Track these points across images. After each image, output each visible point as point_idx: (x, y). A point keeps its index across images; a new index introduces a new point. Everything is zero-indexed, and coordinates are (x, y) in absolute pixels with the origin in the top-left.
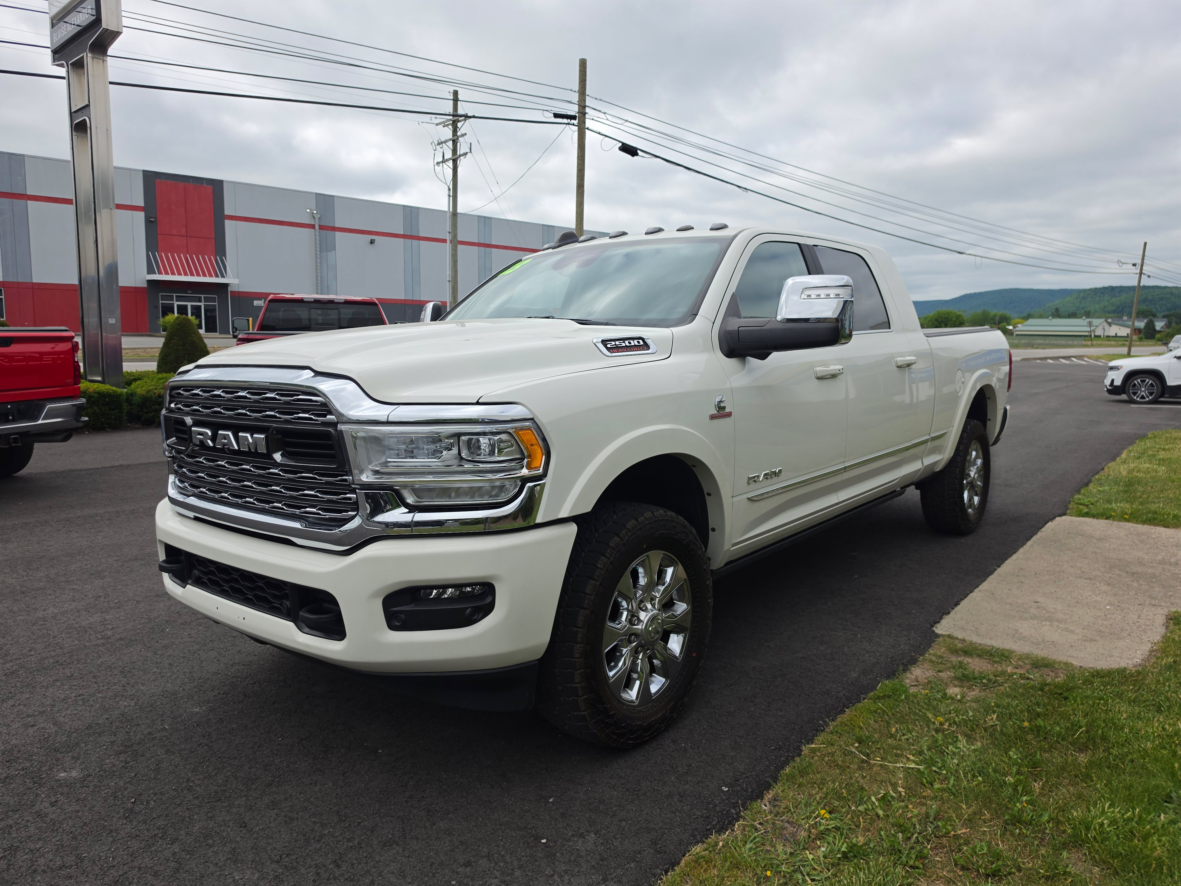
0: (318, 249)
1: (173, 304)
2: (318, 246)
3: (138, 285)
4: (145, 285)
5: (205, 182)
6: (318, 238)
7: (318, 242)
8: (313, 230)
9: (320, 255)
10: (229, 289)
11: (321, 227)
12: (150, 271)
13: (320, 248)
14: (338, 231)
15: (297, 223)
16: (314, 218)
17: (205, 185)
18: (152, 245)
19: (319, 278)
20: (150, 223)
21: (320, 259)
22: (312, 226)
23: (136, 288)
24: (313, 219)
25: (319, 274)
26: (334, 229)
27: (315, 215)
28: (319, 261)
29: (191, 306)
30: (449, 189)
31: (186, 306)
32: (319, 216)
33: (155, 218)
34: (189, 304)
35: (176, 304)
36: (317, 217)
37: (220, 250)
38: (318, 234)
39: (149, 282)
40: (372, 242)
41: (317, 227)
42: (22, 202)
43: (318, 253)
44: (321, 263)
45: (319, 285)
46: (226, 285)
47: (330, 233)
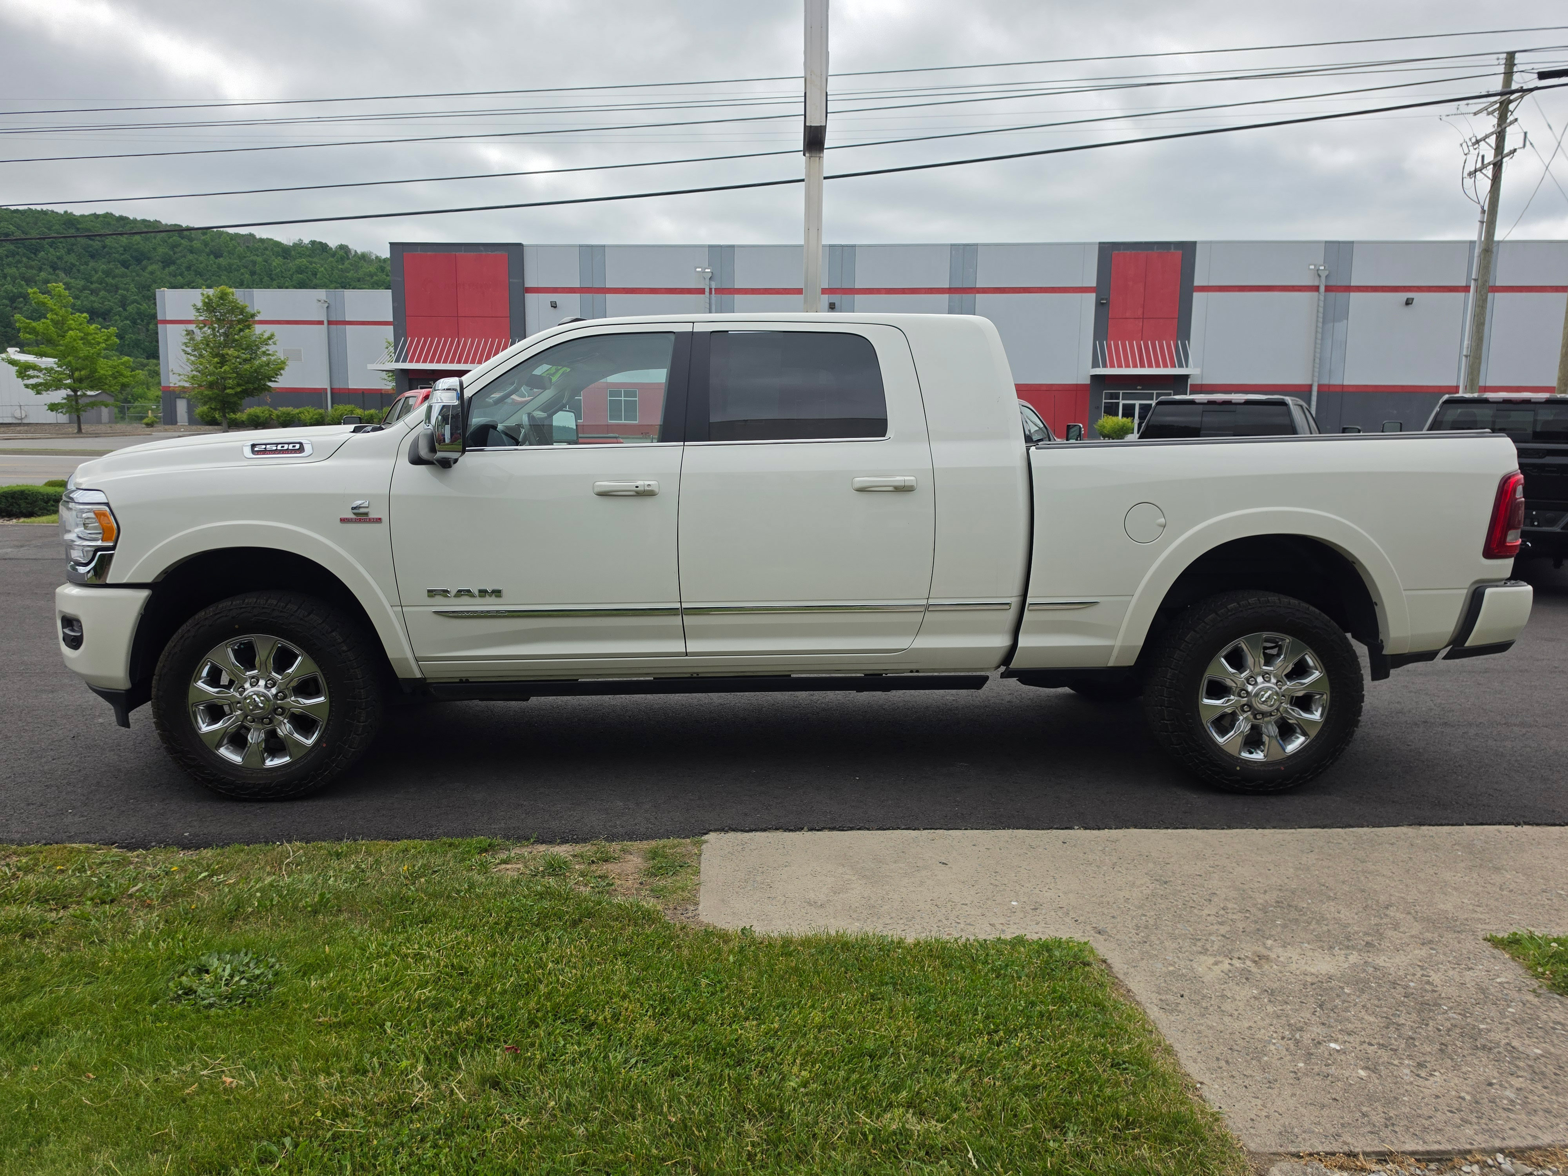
0: (1321, 320)
1: (1118, 403)
2: (1321, 315)
3: (1079, 383)
4: (1088, 381)
5: (1172, 247)
6: (1322, 304)
7: (1321, 310)
8: (1316, 294)
9: (1323, 328)
10: (1190, 382)
11: (1328, 289)
12: (1095, 365)
13: (1324, 318)
14: (1354, 291)
15: (1293, 286)
16: (1319, 276)
17: (1172, 250)
18: (1101, 332)
19: (1317, 361)
20: (1100, 305)
21: (1322, 333)
22: (1316, 289)
23: (1077, 385)
24: (1317, 278)
25: (1318, 355)
26: (1349, 289)
27: (1320, 272)
28: (1319, 336)
29: (1140, 405)
30: (1483, 212)
31: (1134, 405)
32: (1327, 273)
33: (1106, 299)
34: (1137, 403)
35: (1122, 402)
36: (1324, 275)
37: (1183, 332)
38: (1322, 298)
39: (1094, 378)
40: (1409, 302)
41: (1322, 289)
42: (971, 296)
43: (1320, 325)
44: (1322, 339)
45: (1316, 370)
46: (1186, 377)
47: (1341, 295)
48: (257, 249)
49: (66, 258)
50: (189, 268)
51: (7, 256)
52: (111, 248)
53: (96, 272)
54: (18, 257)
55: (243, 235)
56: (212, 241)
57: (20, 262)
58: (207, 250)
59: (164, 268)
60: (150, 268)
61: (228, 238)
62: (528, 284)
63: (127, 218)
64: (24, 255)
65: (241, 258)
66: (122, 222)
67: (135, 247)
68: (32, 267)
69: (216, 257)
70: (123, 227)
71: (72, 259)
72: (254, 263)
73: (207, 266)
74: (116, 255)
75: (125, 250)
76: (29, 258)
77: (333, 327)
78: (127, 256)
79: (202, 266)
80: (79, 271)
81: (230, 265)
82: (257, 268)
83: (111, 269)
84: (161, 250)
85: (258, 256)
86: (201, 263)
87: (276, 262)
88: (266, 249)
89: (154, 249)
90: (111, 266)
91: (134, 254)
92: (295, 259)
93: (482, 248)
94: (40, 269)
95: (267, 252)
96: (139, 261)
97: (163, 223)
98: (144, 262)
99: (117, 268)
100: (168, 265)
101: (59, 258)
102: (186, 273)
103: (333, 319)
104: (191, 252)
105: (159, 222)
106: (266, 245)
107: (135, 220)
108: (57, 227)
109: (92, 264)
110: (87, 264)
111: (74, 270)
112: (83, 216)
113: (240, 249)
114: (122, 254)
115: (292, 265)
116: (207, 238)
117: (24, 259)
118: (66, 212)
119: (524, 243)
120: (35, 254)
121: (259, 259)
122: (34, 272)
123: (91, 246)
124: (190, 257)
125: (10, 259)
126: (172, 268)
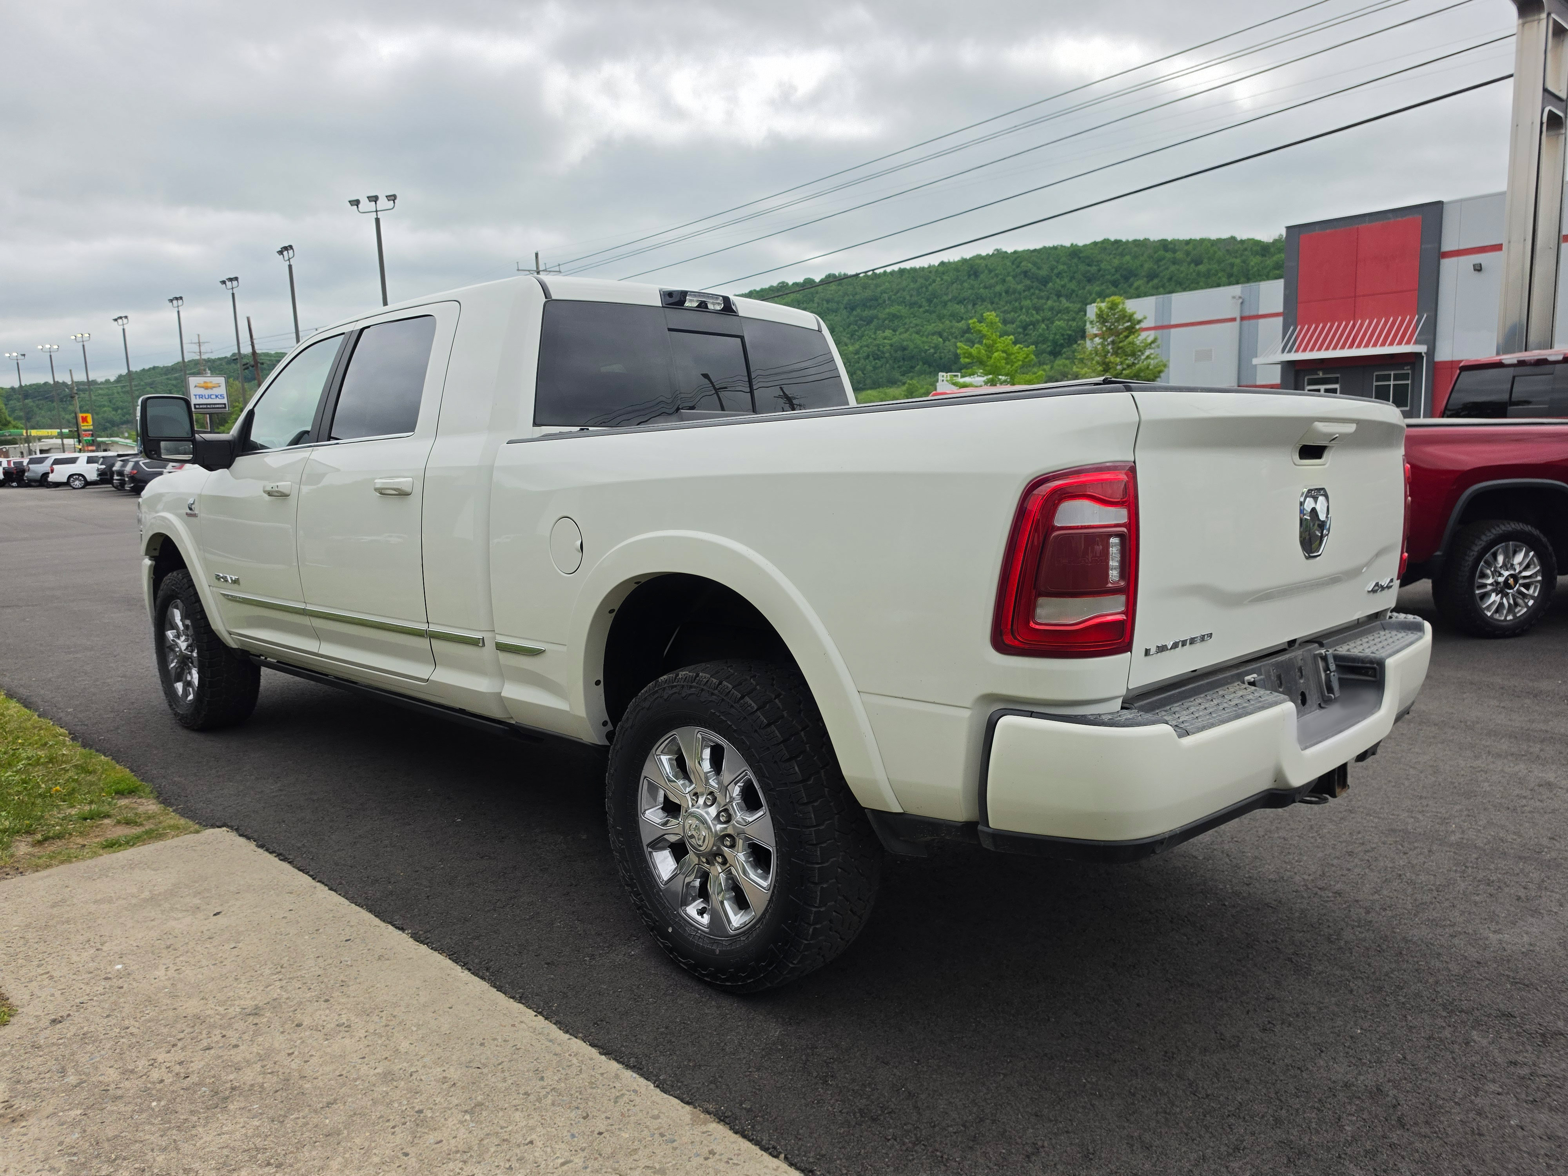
48: (1237, 251)
49: (1068, 286)
50: (1170, 279)
51: (1024, 291)
52: (1105, 270)
53: (1091, 295)
54: (1032, 291)
55: (1224, 240)
56: (1194, 249)
57: (1033, 294)
58: (1189, 259)
59: (1148, 282)
60: (1136, 284)
61: (1209, 245)
62: (1446, 247)
63: (1121, 241)
64: (1037, 288)
65: (1219, 262)
66: (1116, 246)
67: (1125, 266)
68: (1042, 298)
69: (1197, 264)
70: (1117, 249)
71: (1073, 285)
72: (1232, 265)
73: (1187, 275)
74: (1109, 277)
75: (1116, 271)
76: (1040, 290)
77: (1246, 322)
78: (1117, 276)
79: (1182, 275)
80: (1077, 295)
81: (1209, 270)
82: (1235, 269)
83: (1103, 290)
84: (1147, 266)
85: (1236, 257)
86: (1182, 273)
87: (1254, 261)
88: (1246, 249)
89: (1142, 266)
90: (1104, 287)
91: (1124, 273)
92: (1273, 255)
93: (1390, 215)
94: (1048, 299)
95: (1246, 253)
96: (1126, 278)
97: (1152, 239)
98: (1132, 279)
99: (1108, 288)
100: (1152, 279)
101: (1063, 286)
102: (1167, 284)
103: (1246, 314)
104: (1174, 263)
105: (1148, 239)
106: (1245, 246)
107: (1128, 241)
108: (1064, 259)
109: (1088, 287)
110: (1084, 288)
111: (1074, 295)
112: (1085, 246)
113: (1220, 254)
114: (1113, 275)
115: (1270, 262)
116: (1190, 247)
117: (1037, 292)
118: (1072, 245)
119: (1444, 199)
120: (1045, 286)
121: (1238, 261)
122: (1044, 301)
123: (1089, 271)
124: (1173, 268)
125: (1026, 293)
126: (1156, 281)
